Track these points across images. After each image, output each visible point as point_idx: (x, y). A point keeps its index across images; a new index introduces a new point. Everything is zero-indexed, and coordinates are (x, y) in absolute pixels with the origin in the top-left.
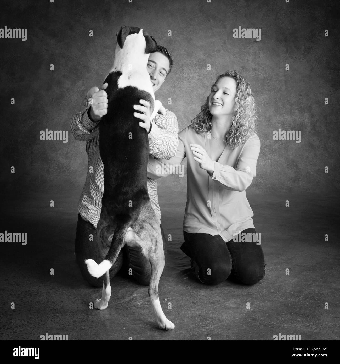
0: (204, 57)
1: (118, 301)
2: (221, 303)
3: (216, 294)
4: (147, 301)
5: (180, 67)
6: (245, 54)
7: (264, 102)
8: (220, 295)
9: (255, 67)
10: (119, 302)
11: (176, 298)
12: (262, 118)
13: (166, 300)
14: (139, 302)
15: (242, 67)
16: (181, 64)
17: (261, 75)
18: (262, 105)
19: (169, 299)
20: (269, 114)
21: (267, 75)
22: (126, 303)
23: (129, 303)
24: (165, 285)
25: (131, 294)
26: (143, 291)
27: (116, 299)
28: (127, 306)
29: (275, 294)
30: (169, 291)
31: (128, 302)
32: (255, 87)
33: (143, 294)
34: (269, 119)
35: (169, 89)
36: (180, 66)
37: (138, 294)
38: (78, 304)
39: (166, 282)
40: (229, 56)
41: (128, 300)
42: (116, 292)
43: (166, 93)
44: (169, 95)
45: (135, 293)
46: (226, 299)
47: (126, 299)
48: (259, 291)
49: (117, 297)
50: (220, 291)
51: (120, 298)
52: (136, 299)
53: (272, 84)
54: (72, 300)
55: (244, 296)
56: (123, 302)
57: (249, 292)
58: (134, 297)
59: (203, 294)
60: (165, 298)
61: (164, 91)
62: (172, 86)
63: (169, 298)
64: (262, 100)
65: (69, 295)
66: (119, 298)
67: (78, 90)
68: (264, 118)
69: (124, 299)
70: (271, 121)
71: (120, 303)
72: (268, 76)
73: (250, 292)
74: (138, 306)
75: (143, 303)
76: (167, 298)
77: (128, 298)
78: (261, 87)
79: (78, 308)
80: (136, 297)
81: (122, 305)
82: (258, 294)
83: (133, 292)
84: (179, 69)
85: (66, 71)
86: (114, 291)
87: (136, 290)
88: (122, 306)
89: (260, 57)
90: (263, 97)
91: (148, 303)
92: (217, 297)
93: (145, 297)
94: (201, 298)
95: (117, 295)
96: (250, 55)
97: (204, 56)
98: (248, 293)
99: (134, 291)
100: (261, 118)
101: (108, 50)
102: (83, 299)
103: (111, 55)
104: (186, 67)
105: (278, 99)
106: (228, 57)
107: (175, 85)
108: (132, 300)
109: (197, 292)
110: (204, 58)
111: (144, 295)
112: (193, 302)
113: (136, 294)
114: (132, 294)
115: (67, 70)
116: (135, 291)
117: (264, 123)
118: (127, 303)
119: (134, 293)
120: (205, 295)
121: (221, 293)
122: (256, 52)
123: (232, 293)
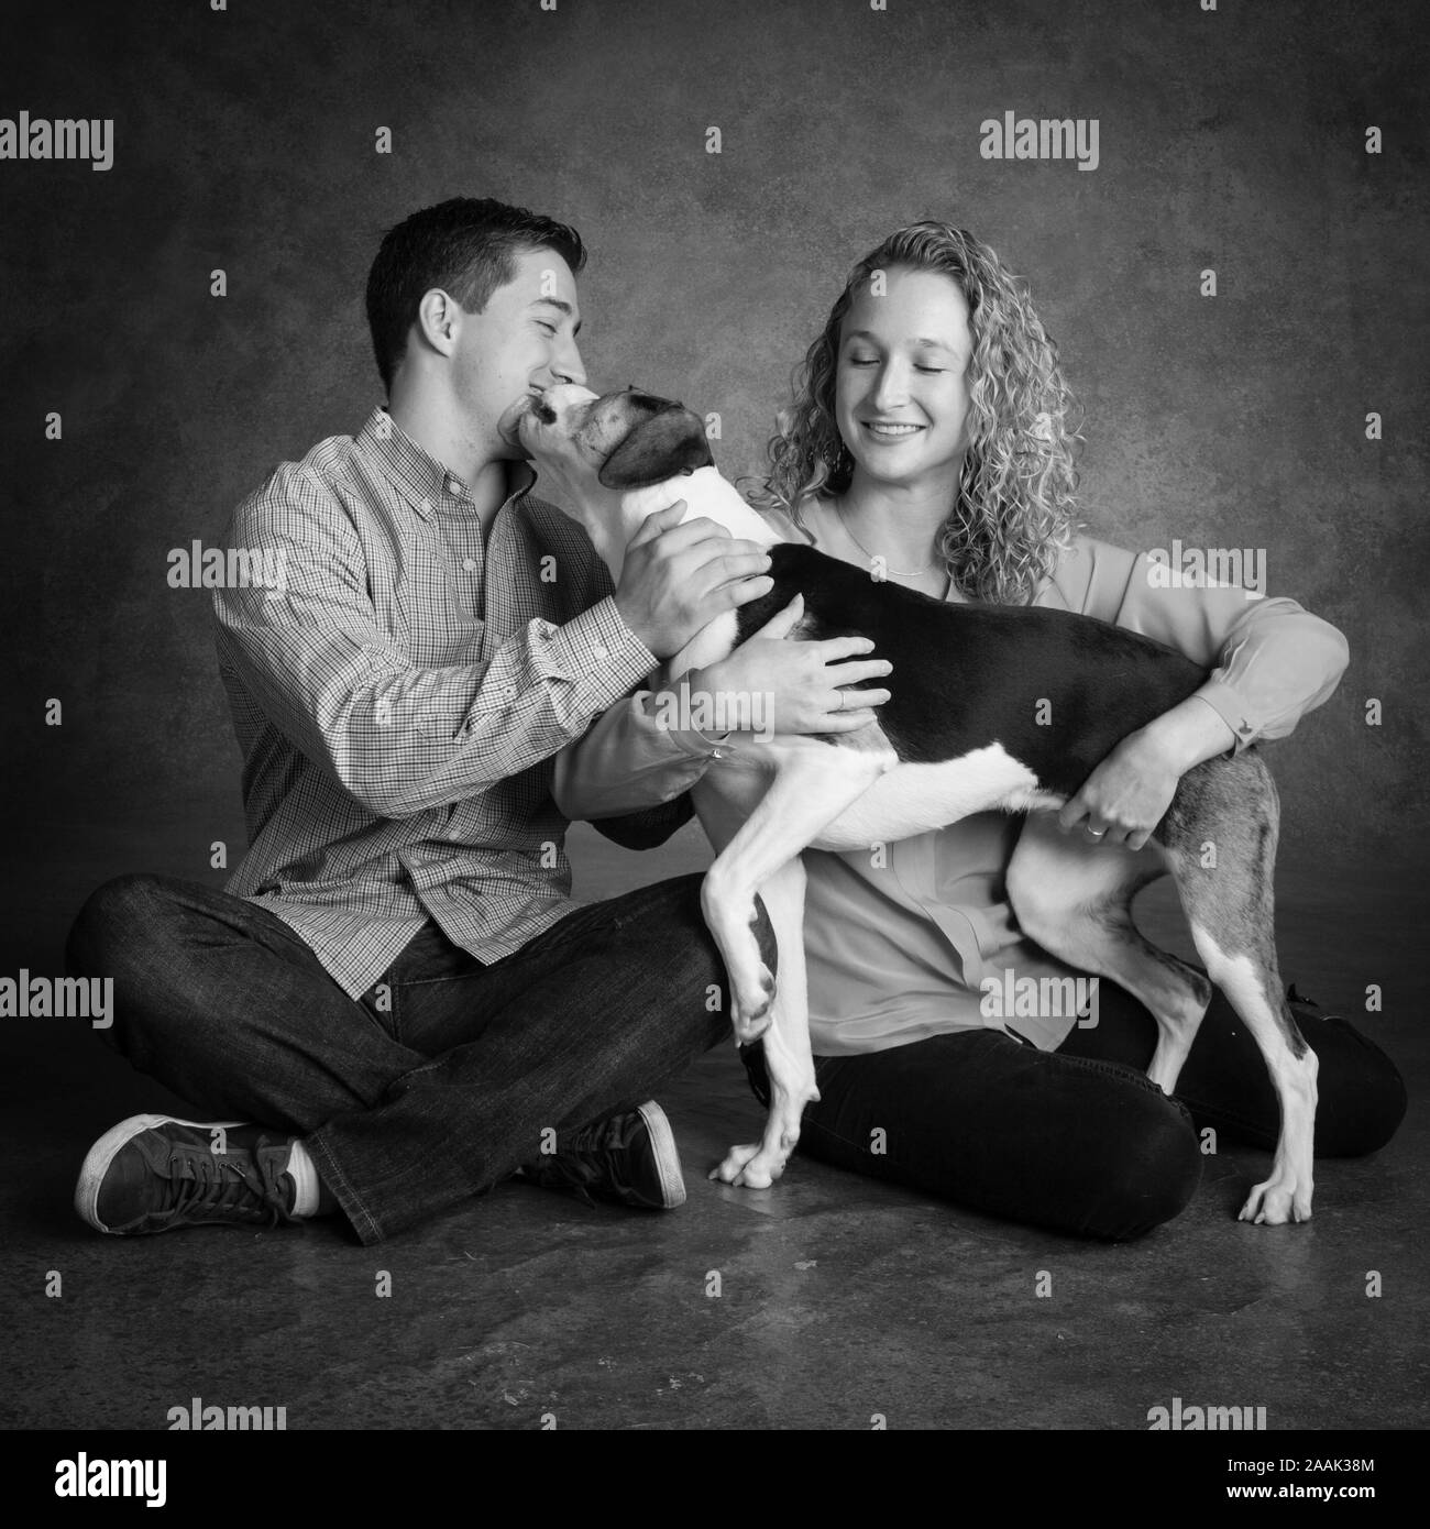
0: (954, 195)
1: (391, 1379)
2: (1000, 1414)
3: (975, 1362)
4: (560, 1385)
5: (840, 242)
6: (1158, 181)
7: (1250, 414)
8: (999, 1364)
9: (1206, 247)
10: (396, 1386)
11: (734, 1374)
12: (1239, 494)
13: (675, 1384)
14: (512, 1392)
15: (1142, 246)
16: (842, 224)
17: (1233, 283)
18: (1241, 427)
19: (693, 1381)
20: (1276, 473)
21: (1266, 287)
22: (433, 1392)
23: (454, 1394)
24: (682, 1302)
25: (477, 1343)
26: (546, 1330)
27: (381, 1367)
28: (440, 1409)
29: (1324, 1373)
30: (699, 1335)
31: (450, 1389)
32: (1203, 340)
33: (544, 1345)
34: (1273, 499)
35: (780, 346)
36: (839, 235)
37: (517, 1345)
38: (152, 1387)
39: (690, 1283)
40: (1078, 193)
41: (452, 1374)
42: (392, 1324)
43: (770, 366)
44: (780, 373)
45: (499, 1335)
46: (1028, 1389)
47: (439, 1369)
48: (1229, 1350)
49: (389, 1355)
50: (995, 1344)
51: (407, 1364)
52: (499, 1370)
53: (1287, 327)
54: (125, 1362)
55: (1138, 1375)
56: (419, 1383)
57: (1166, 1357)
58: (487, 1361)
59: (898, 1357)
60: (670, 1370)
61: (758, 351)
62: (795, 333)
63: (693, 1374)
64: (1240, 403)
65: (120, 1335)
66: (399, 1363)
67: (341, 343)
68: (1246, 491)
69: (430, 1367)
70: (1282, 507)
71: (399, 1393)
72: (1270, 291)
73: (1172, 1353)
74: (501, 1412)
75: (536, 1396)
76: (682, 1370)
77: (452, 1363)
78: (1234, 341)
79: (147, 1408)
80: (499, 1359)
81: (413, 1403)
82: (1221, 1369)
83: (489, 1332)
84: (835, 252)
85: (289, 252)
86: (382, 1319)
87: (505, 1320)
88: (412, 1409)
89: (1229, 198)
90: (1244, 391)
91: (566, 1400)
92: (978, 1377)
93: (557, 1365)
94: (882, 1381)
95: (395, 1347)
96: (1182, 186)
97: (956, 191)
98: (1161, 1360)
99: (496, 1324)
100: (1236, 491)
101: (492, 159)
102: (192, 1359)
103: (508, 180)
104: (867, 240)
105: (1318, 401)
106: (1073, 195)
107: (811, 325)
108: (475, 1372)
109: (860, 1343)
110: (954, 201)
111: (549, 1348)
112: (835, 1405)
113: (503, 1345)
114: (479, 1343)
115: (293, 247)
116: (505, 1326)
117: (1250, 516)
118: (441, 1392)
119: (494, 1335)
120: (910, 1363)
121: (1000, 1354)
122: (1209, 174)
123: (1066, 1356)
